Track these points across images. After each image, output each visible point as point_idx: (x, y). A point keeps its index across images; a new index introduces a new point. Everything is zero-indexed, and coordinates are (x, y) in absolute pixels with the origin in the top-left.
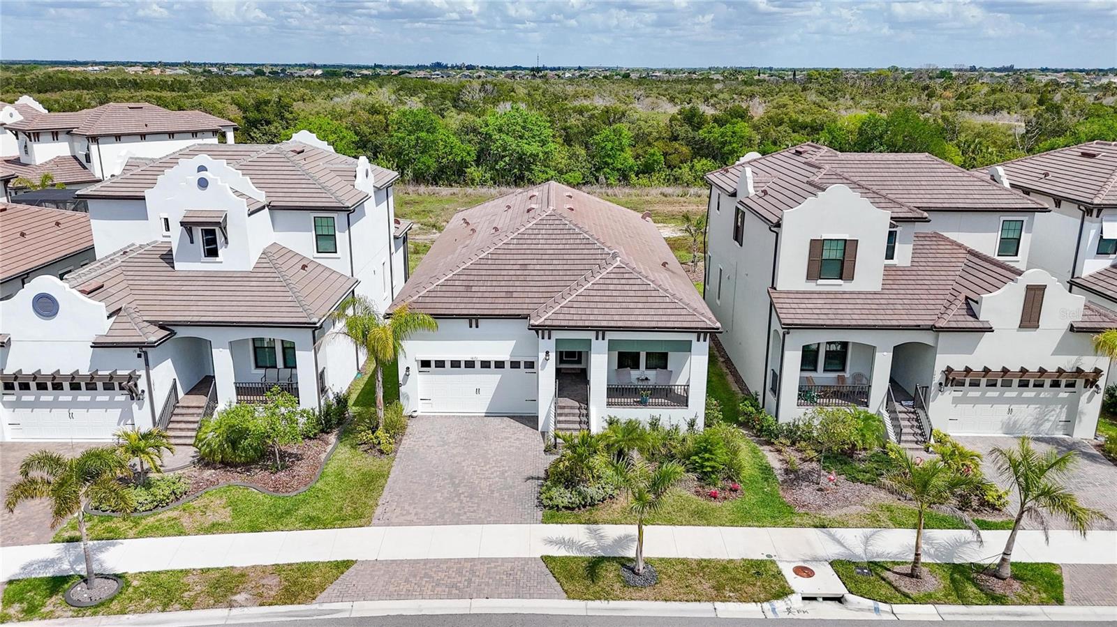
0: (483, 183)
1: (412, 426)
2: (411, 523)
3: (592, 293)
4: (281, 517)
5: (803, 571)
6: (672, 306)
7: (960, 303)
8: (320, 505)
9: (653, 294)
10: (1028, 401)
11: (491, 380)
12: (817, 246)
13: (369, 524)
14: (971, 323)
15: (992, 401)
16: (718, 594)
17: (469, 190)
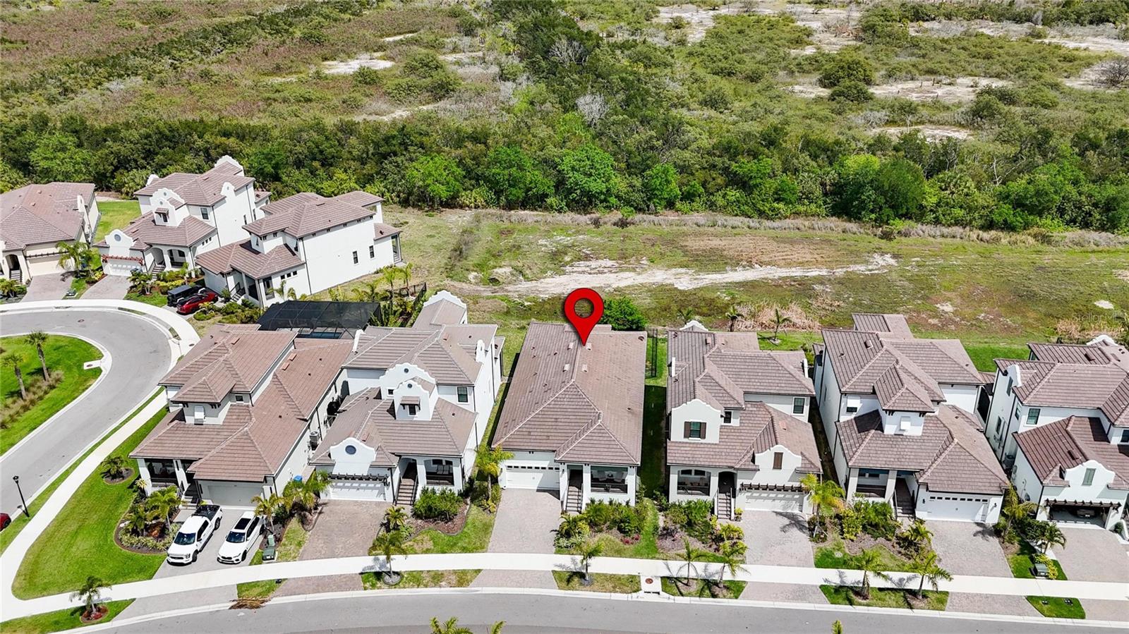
1: (503, 494)
2: (503, 552)
3: (586, 441)
4: (452, 546)
5: (649, 581)
6: (620, 450)
7: (750, 455)
8: (467, 540)
9: (613, 443)
10: (781, 499)
11: (539, 476)
12: (688, 425)
13: (486, 552)
14: (751, 466)
15: (764, 498)
16: (614, 590)
17: (549, 218)
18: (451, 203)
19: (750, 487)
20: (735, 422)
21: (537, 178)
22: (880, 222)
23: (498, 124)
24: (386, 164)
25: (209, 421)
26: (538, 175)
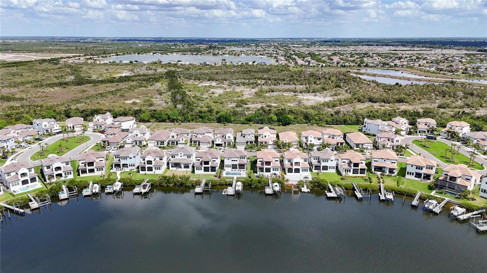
0: (168, 122)
9: (163, 139)
11: (153, 144)
17: (166, 123)
18: (148, 121)
19: (180, 143)
20: (179, 136)
21: (165, 117)
22: (224, 123)
23: (159, 109)
24: (137, 115)
25: (111, 137)
26: (164, 116)
